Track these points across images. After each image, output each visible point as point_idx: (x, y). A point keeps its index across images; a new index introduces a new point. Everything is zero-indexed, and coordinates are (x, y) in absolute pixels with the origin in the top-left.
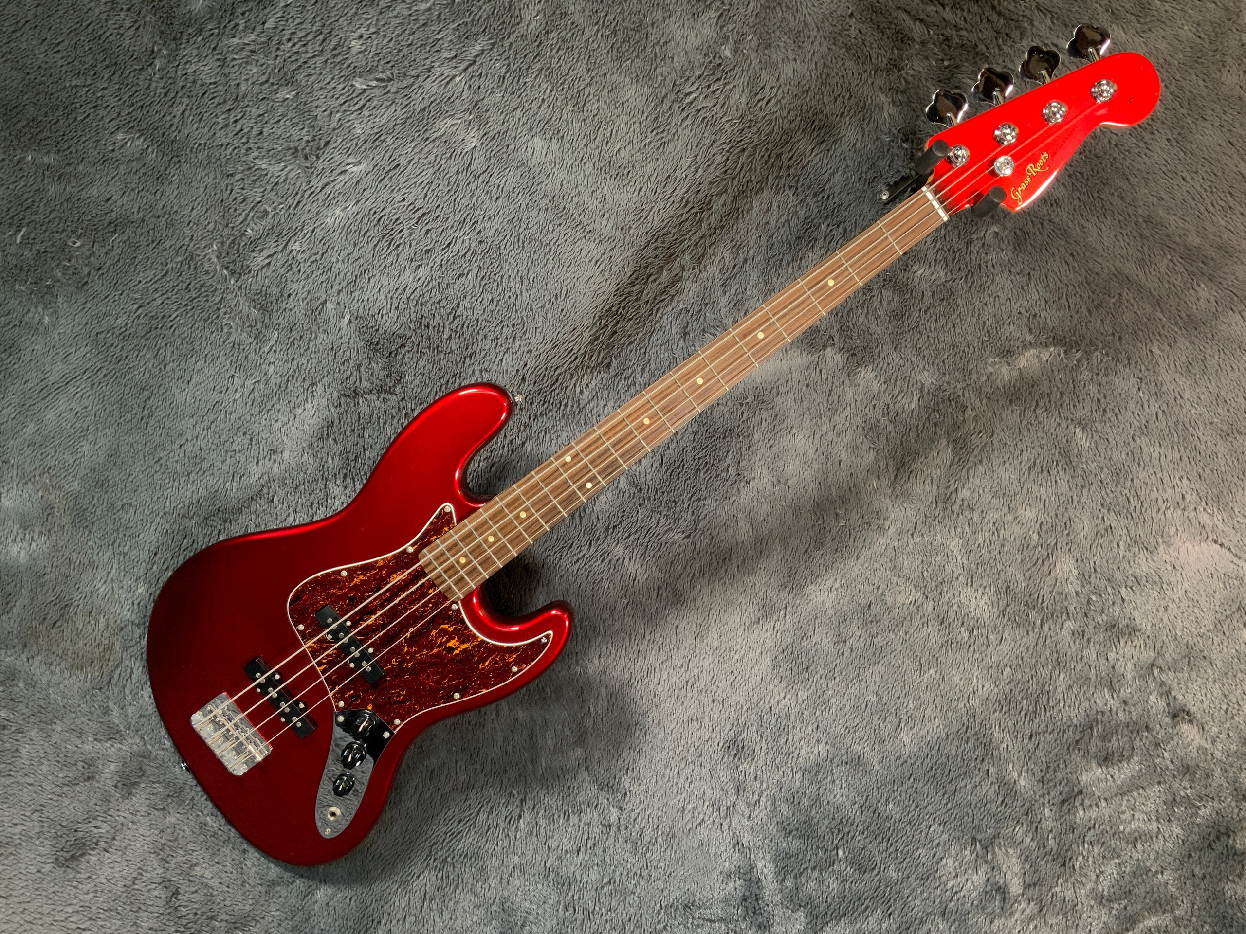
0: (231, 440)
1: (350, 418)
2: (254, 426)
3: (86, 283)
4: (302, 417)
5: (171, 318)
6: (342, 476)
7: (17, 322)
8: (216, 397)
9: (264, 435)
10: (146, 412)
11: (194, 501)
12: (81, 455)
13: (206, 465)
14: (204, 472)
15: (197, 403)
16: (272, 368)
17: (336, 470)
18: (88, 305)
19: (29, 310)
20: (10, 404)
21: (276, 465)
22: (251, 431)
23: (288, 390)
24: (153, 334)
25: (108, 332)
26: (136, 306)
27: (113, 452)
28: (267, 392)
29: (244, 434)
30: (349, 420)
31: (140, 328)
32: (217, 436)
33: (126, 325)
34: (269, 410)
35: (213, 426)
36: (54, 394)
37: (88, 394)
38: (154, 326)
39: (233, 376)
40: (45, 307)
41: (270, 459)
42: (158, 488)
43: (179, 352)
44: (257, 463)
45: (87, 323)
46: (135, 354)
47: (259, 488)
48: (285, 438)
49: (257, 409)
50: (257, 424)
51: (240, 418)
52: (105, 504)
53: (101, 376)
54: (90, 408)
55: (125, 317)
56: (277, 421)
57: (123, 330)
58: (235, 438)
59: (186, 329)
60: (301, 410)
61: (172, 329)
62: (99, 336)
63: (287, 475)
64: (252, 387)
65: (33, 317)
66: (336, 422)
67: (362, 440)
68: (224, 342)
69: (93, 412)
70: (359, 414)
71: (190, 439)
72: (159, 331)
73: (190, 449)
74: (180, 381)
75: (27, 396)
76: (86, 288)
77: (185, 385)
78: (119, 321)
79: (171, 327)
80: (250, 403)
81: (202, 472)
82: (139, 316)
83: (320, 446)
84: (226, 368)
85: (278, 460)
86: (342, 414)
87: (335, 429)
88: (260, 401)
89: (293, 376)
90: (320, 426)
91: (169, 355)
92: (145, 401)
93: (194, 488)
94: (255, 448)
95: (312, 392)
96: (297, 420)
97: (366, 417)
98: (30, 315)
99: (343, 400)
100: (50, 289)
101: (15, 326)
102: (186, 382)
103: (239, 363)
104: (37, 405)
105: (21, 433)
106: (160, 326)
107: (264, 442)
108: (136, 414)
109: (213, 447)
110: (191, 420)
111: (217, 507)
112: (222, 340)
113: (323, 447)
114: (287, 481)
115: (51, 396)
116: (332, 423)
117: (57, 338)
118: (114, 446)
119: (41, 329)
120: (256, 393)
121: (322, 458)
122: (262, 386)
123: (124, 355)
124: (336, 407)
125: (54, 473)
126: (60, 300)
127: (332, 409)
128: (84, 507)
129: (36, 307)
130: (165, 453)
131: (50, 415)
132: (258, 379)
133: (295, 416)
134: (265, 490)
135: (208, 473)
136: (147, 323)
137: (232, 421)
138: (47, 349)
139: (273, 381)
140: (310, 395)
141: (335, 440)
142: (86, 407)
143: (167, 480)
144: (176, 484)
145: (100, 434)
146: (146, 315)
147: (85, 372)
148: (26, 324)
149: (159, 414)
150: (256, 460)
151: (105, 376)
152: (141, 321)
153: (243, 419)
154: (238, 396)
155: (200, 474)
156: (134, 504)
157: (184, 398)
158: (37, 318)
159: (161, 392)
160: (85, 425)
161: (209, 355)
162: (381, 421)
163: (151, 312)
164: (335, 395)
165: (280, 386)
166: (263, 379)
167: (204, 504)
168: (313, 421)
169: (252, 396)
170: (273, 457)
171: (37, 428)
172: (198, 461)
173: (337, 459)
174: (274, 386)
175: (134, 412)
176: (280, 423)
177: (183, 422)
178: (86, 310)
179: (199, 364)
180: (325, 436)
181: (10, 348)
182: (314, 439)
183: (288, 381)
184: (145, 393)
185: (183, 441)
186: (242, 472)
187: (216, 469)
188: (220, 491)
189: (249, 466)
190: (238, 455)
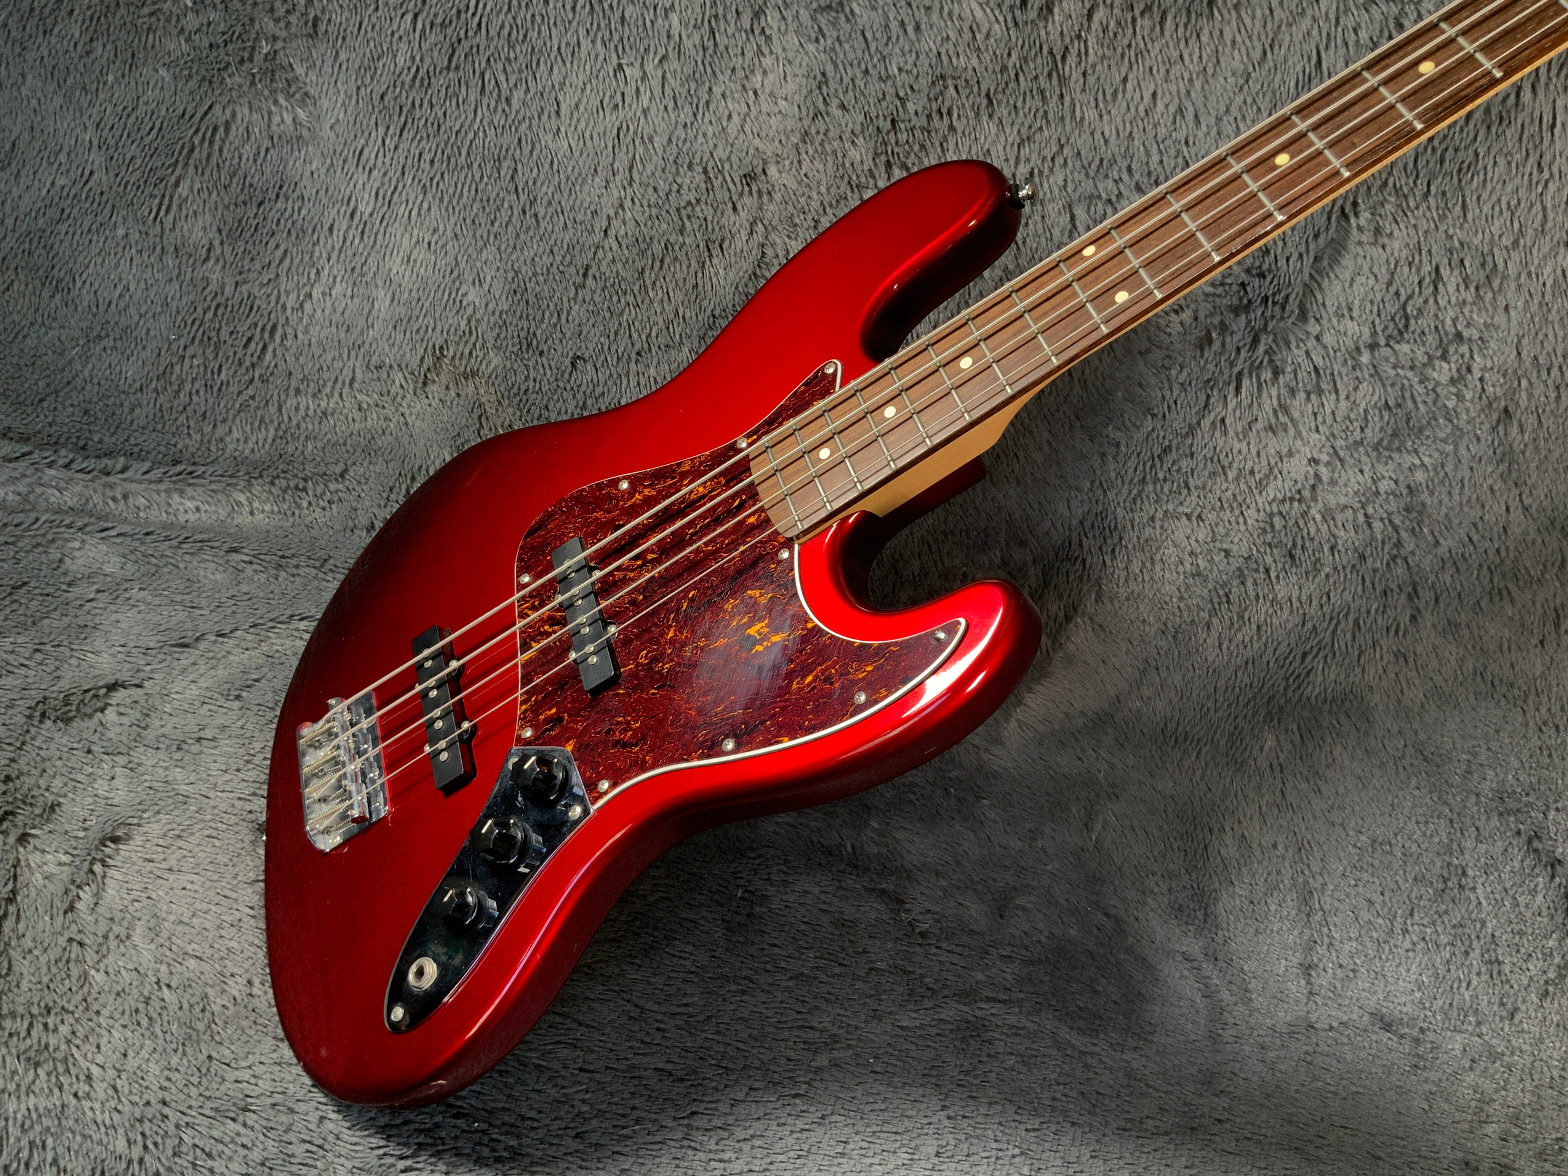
0: (675, 187)
1: (852, 50)
2: (696, 146)
3: (316, 18)
4: (768, 90)
5: (471, 10)
6: (883, 169)
7: (267, 143)
8: (611, 120)
9: (720, 153)
10: (523, 198)
11: (672, 316)
12: (471, 307)
13: (657, 249)
14: (662, 261)
15: (589, 143)
16: (674, 18)
17: (869, 163)
18: (343, 56)
19: (270, 113)
20: (335, 278)
21: (765, 198)
22: (699, 155)
23: (721, 48)
24: (460, 53)
25: (395, 86)
26: (409, 17)
27: (514, 286)
28: (688, 69)
29: (690, 167)
30: (851, 56)
31: (436, 54)
32: (650, 190)
33: (413, 58)
34: (708, 103)
35: (636, 176)
36: (382, 230)
37: (425, 206)
38: (454, 39)
39: (620, 66)
40: (289, 96)
41: (751, 194)
42: (607, 315)
43: (515, 66)
44: (735, 209)
45: (358, 88)
46: (454, 104)
47: (756, 253)
48: (757, 141)
49: (688, 109)
50: (700, 139)
51: (670, 140)
52: (549, 372)
53: (427, 167)
54: (441, 227)
55: (404, 46)
56: (730, 117)
57: (414, 70)
58: (679, 180)
59: (502, 16)
60: (759, 78)
61: (484, 30)
62: (386, 99)
63: (790, 208)
64: (660, 73)
65: (283, 121)
66: (829, 68)
67: (890, 83)
68: (574, 9)
69: (449, 232)
70: (863, 32)
71: (612, 214)
72: (466, 45)
73: (622, 232)
74: (545, 118)
75: (350, 253)
76: (322, 27)
77: (554, 122)
78: (400, 60)
79: (479, 25)
80: (671, 105)
81: (658, 264)
82: (423, 30)
83: (822, 131)
84: (601, 58)
85: (764, 188)
86: (833, 49)
87: (833, 85)
88: (684, 91)
89: (716, 16)
90: (804, 92)
91: (502, 78)
92: (512, 178)
93: (660, 292)
94: (717, 183)
95: (763, 31)
96: (762, 97)
97: (878, 35)
98: (276, 119)
99: (823, 20)
100: (274, 59)
101: (267, 150)
102: (553, 114)
103: (616, 37)
104: (370, 260)
105: (374, 313)
106: (462, 33)
107: (727, 166)
108: (511, 207)
109: (654, 211)
110: (597, 180)
111: (709, 312)
112: (568, 7)
113: (828, 130)
114: (797, 221)
115: (380, 237)
116: (824, 74)
117: (332, 135)
118: (510, 275)
119: (305, 133)
120: (672, 81)
121: (834, 152)
122: (673, 64)
123: (440, 114)
124: (817, 40)
125: (451, 353)
126: (300, 71)
127: (811, 47)
128: (523, 388)
129: (276, 102)
130: (590, 255)
131: (396, 265)
132: (661, 52)
133: (755, 93)
134: (769, 252)
135: (667, 260)
136: (441, 37)
137: (660, 152)
138: (328, 161)
139: (688, 44)
140: (762, 40)
141: (843, 107)
142: (435, 231)
143: (615, 298)
144: (631, 299)
145: (479, 264)
146: (432, 25)
147: (403, 173)
148: (280, 137)
149: (545, 190)
150: (730, 205)
151: (432, 162)
152: (432, 39)
153: (674, 140)
154: (645, 99)
155: (656, 268)
156: (586, 356)
157: (566, 145)
158: (288, 118)
159: (526, 151)
160: (450, 258)
161: (563, 46)
162: (910, 29)
163: (436, 15)
164: (805, 16)
165: (704, 49)
166: (670, 49)
167: (687, 315)
168: (791, 86)
169: (668, 91)
170: (754, 188)
171: (390, 294)
172: (643, 246)
173: (860, 141)
174: (693, 52)
175: (506, 205)
176: (736, 119)
177: (586, 188)
178: (344, 67)
179: (556, 70)
180: (822, 107)
181: (281, 187)
182: (806, 122)
183: (712, 31)
184: (505, 165)
185: (604, 225)
186: (716, 236)
187: (677, 248)
188: (700, 284)
189: (724, 221)
190: (698, 209)
